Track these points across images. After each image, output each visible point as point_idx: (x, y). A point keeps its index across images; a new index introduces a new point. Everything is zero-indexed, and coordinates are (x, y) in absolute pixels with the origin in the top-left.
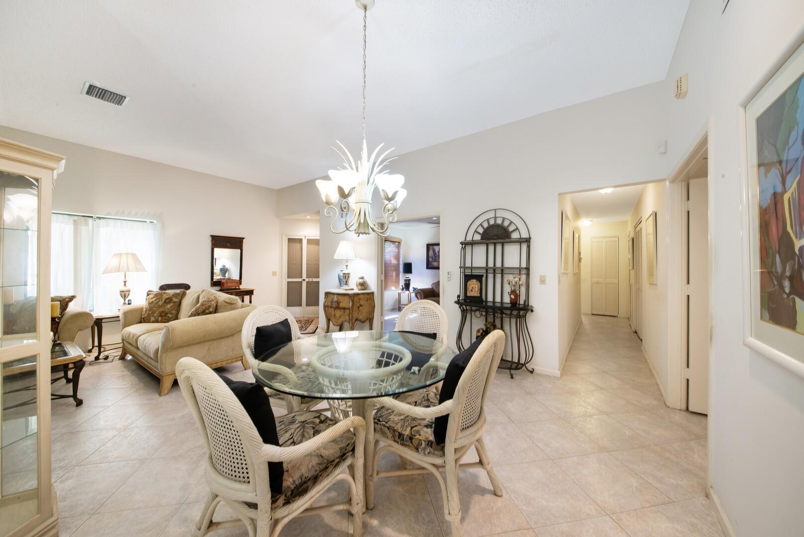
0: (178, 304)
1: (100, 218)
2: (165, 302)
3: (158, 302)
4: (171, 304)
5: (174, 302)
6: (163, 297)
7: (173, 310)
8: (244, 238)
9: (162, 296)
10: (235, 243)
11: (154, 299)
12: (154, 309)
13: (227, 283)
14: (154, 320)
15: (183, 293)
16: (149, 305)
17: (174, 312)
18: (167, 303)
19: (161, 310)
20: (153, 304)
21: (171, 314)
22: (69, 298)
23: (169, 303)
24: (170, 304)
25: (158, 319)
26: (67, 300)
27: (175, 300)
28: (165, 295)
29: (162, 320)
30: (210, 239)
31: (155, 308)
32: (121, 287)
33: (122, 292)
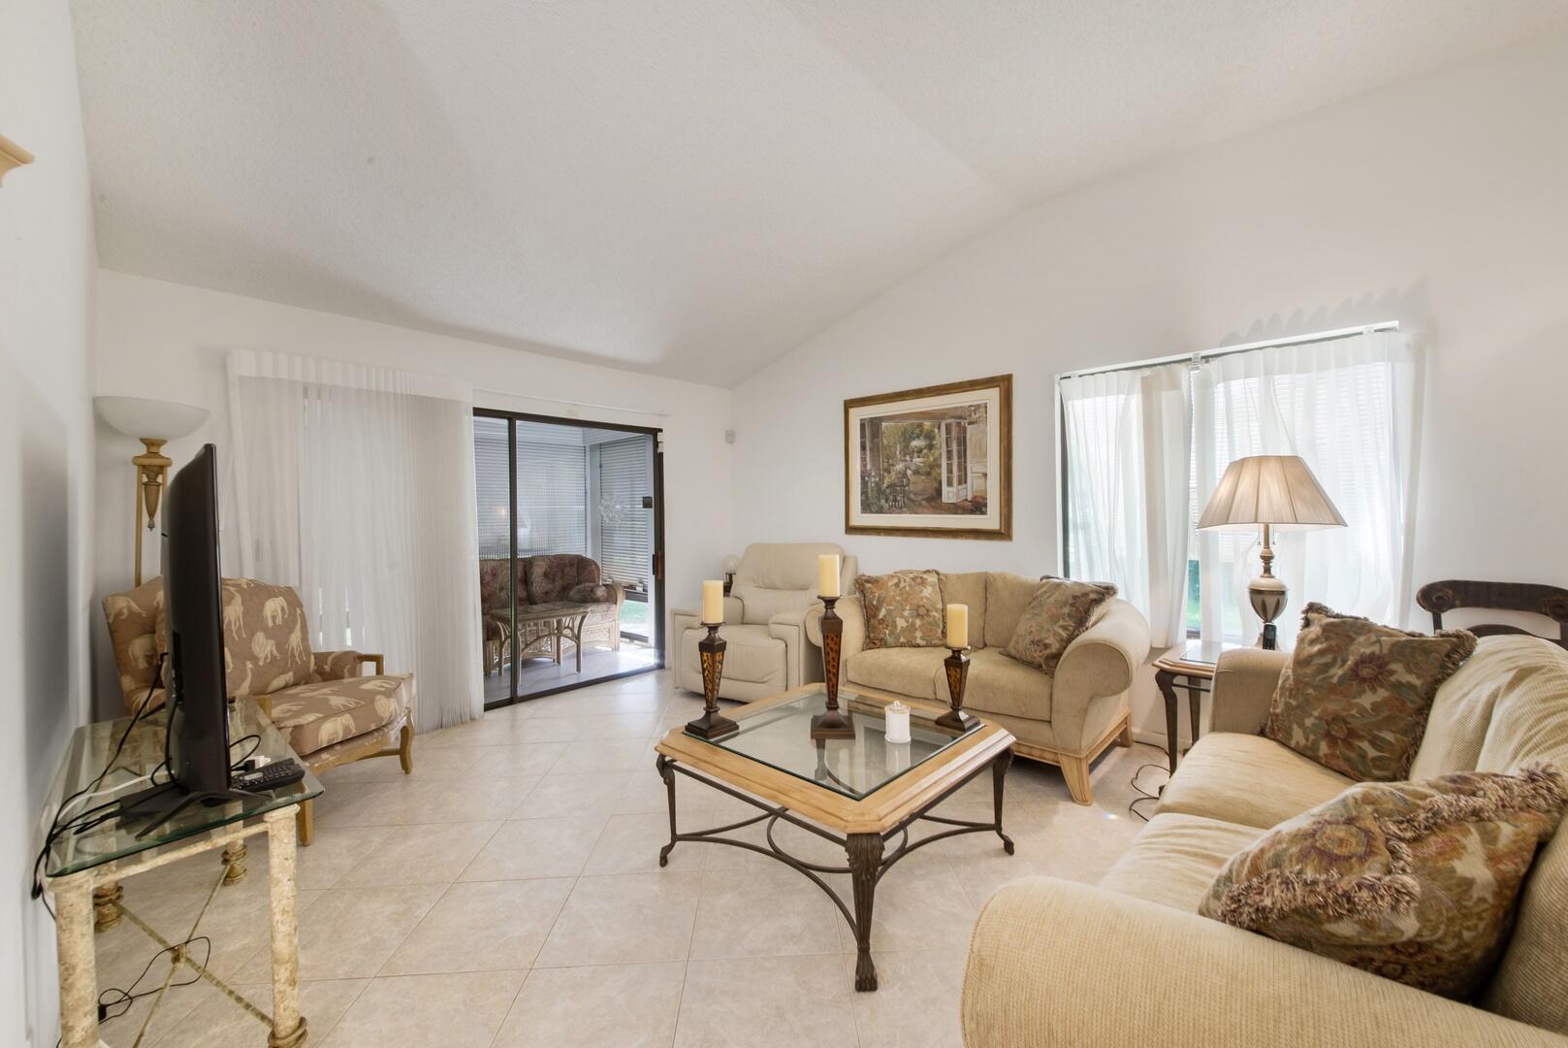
0: (1413, 702)
1: (1206, 358)
2: (1354, 674)
3: (1327, 666)
4: (1382, 693)
5: (1398, 686)
6: (1352, 648)
7: (1388, 722)
9: (1352, 640)
11: (1316, 648)
12: (1310, 691)
14: (1303, 742)
15: (1454, 650)
16: (1294, 671)
17: (1389, 736)
18: (1363, 680)
19: (1334, 706)
20: (1309, 671)
21: (1373, 744)
22: (1098, 592)
23: (1374, 682)
24: (1374, 690)
25: (1315, 747)
26: (1092, 596)
27: (1401, 673)
28: (1362, 639)
29: (1333, 755)
31: (1315, 688)
32: (1254, 575)
33: (1255, 593)
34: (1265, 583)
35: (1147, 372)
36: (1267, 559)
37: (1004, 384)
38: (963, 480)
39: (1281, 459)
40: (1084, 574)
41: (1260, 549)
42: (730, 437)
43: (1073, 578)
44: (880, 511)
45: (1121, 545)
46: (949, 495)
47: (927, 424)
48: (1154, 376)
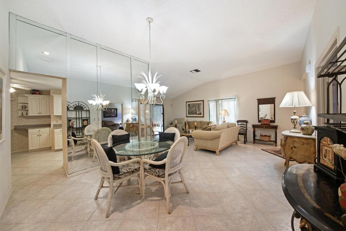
34: (224, 121)
36: (224, 119)
37: (203, 101)
38: (199, 111)
39: (225, 110)
42: (171, 105)
44: (190, 114)
46: (198, 113)
47: (195, 105)
48: (217, 101)
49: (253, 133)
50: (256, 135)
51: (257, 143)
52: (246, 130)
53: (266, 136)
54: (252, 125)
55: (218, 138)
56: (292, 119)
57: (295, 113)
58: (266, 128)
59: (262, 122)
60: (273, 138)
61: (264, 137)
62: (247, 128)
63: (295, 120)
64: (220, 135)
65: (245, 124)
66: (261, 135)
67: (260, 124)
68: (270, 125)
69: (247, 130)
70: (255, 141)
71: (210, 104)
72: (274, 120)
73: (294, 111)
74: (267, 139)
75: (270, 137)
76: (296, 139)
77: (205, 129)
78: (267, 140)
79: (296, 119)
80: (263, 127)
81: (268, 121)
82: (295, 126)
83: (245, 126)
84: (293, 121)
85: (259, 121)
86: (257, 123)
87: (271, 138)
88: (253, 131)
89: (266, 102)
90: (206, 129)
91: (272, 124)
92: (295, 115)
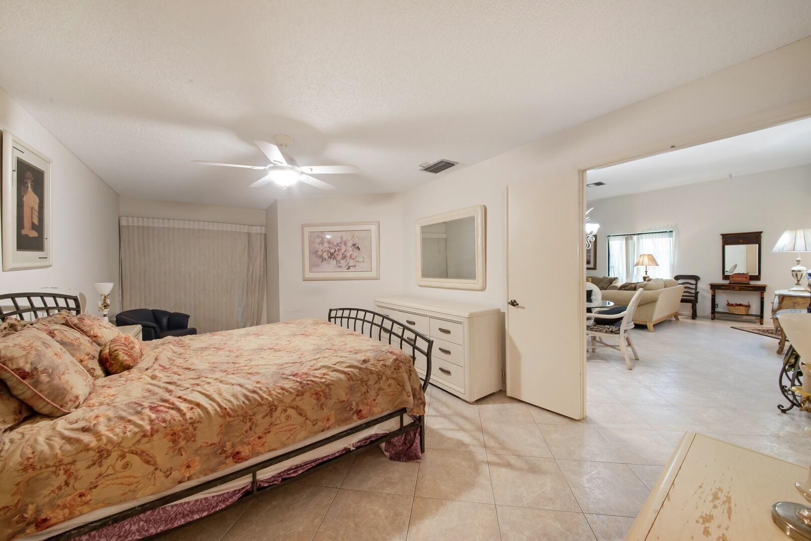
1: (639, 234)
8: (761, 232)
10: (754, 238)
13: (733, 277)
22: (614, 278)
30: (721, 237)
32: (644, 275)
33: (644, 278)
35: (626, 236)
36: (646, 272)
39: (648, 255)
40: (612, 276)
41: (645, 270)
43: (610, 276)
45: (621, 272)
48: (628, 236)
49: (712, 299)
50: (716, 303)
51: (719, 319)
52: (697, 293)
53: (740, 305)
54: (710, 284)
55: (652, 302)
56: (793, 271)
57: (798, 261)
58: (741, 289)
59: (731, 278)
60: (755, 309)
61: (736, 307)
62: (698, 291)
63: (798, 273)
64: (658, 298)
65: (693, 282)
66: (728, 303)
67: (727, 282)
68: (749, 284)
69: (699, 294)
70: (715, 315)
71: (610, 242)
72: (757, 274)
73: (798, 259)
74: (742, 310)
75: (748, 306)
76: (799, 300)
77: (623, 289)
78: (741, 313)
79: (800, 271)
80: (733, 289)
81: (746, 277)
82: (798, 281)
83: (693, 287)
84: (796, 274)
85: (725, 277)
86: (719, 280)
87: (750, 310)
88: (712, 296)
89: (741, 241)
90: (627, 288)
91: (753, 283)
92: (798, 264)
